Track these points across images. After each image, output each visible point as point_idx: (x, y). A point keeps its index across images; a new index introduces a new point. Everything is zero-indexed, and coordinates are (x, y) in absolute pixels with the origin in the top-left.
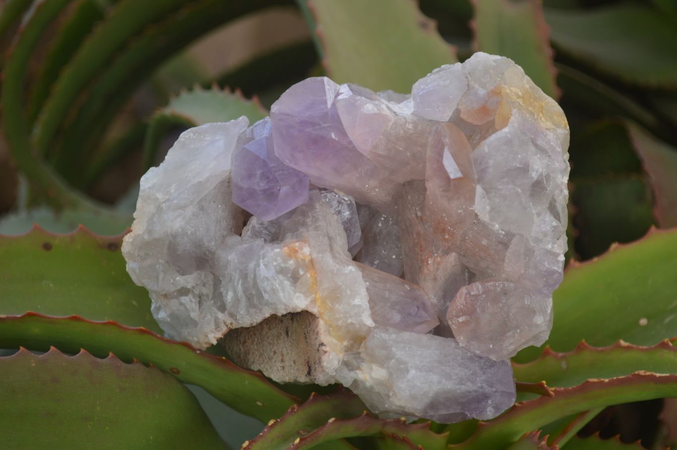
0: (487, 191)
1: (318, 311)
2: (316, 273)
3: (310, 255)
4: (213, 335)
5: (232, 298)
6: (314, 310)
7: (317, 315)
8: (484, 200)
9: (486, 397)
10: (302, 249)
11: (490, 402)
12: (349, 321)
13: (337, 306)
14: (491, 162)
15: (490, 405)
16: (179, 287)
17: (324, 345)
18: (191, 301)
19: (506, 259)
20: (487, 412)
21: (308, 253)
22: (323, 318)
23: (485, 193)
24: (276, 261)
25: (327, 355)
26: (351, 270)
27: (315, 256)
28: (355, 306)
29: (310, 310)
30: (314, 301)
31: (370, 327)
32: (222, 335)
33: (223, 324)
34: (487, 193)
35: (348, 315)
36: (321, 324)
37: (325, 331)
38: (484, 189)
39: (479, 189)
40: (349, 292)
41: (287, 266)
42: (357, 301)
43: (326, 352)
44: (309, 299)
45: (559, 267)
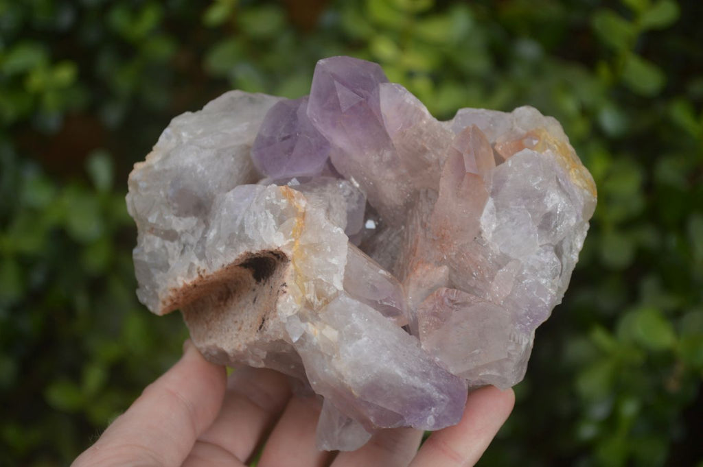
0: (498, 208)
1: (293, 255)
2: (304, 224)
3: (305, 208)
4: (183, 279)
5: (214, 236)
6: (289, 253)
7: (289, 258)
8: (491, 216)
9: (431, 402)
10: (299, 198)
11: (433, 409)
12: (319, 277)
13: (313, 257)
14: (510, 176)
15: (432, 414)
16: (168, 228)
17: (286, 286)
18: (175, 249)
19: (496, 277)
20: (426, 420)
21: (304, 206)
22: (294, 264)
23: (495, 209)
24: (270, 196)
25: (285, 295)
26: (339, 232)
27: (309, 209)
28: (330, 264)
29: (285, 251)
30: (291, 245)
31: (338, 290)
32: (191, 282)
33: (196, 271)
34: (497, 211)
35: (319, 270)
36: (291, 267)
37: (292, 275)
38: (495, 204)
39: (490, 203)
40: (329, 249)
41: (279, 204)
42: (334, 261)
43: (285, 292)
44: (288, 242)
45: (546, 300)
